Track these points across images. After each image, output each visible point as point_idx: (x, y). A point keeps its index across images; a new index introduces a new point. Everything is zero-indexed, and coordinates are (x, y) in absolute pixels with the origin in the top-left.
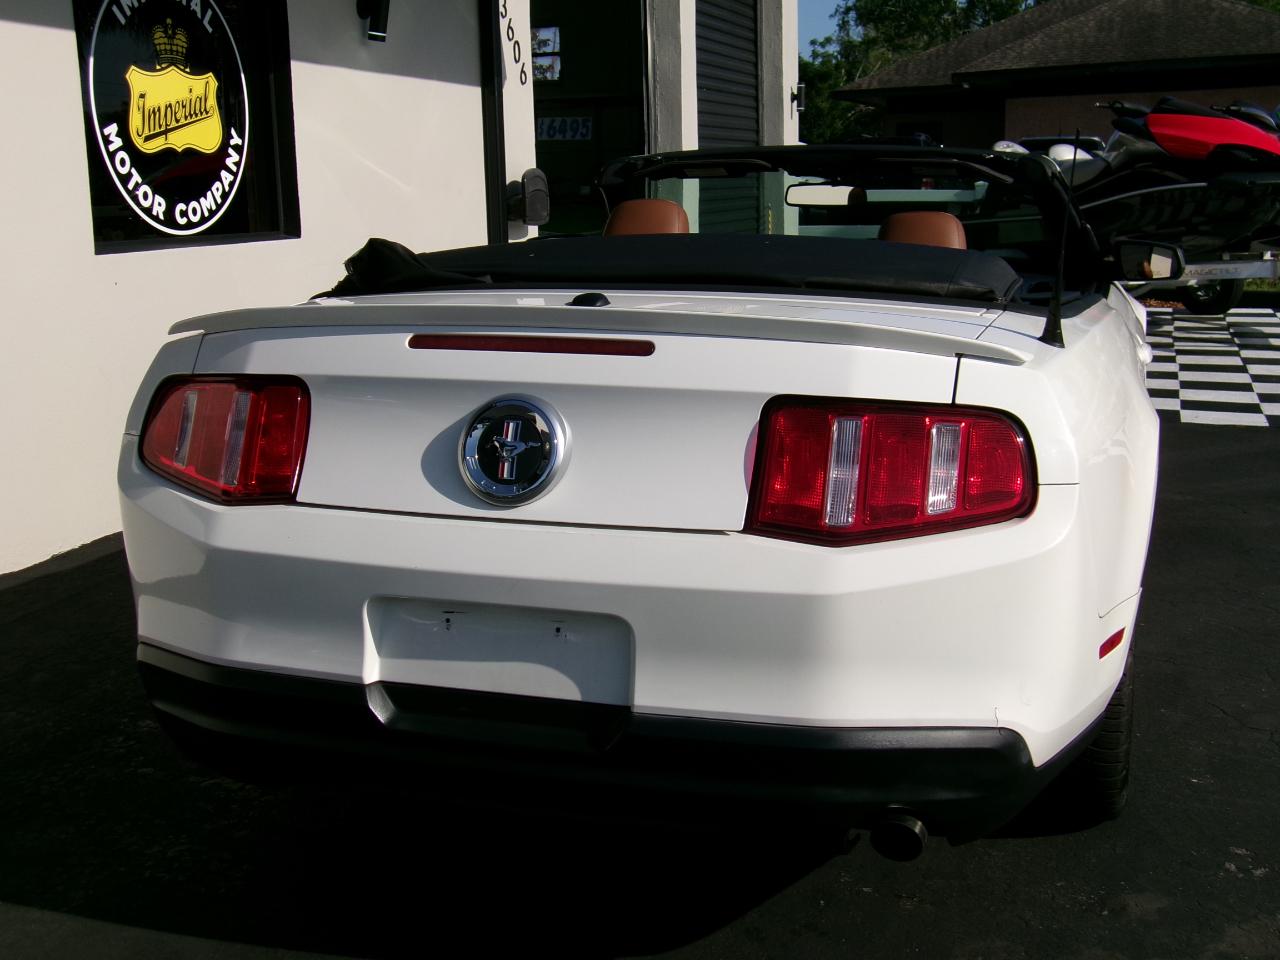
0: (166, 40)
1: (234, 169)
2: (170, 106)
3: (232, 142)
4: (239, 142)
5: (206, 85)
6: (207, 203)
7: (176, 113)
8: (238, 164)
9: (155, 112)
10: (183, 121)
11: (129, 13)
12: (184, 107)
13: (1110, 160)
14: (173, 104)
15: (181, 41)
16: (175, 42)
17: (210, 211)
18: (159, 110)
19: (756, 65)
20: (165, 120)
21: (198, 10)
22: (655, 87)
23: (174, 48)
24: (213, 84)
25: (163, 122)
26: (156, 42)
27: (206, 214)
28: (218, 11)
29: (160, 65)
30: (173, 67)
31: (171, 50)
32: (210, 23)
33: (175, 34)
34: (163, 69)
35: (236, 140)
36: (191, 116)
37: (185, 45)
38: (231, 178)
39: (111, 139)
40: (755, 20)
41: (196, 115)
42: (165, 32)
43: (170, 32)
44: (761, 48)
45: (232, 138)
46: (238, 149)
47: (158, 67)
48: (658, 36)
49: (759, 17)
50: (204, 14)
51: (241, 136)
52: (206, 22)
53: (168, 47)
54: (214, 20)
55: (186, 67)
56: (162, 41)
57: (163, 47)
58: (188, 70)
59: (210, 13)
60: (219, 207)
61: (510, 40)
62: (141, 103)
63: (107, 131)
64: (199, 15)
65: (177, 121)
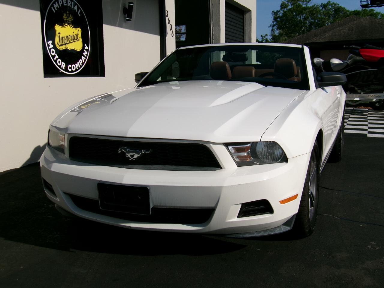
0: (67, 18)
1: (86, 56)
2: (67, 36)
3: (85, 48)
4: (88, 48)
5: (78, 31)
6: (77, 65)
7: (69, 39)
8: (87, 55)
9: (63, 38)
10: (71, 41)
11: (56, 9)
12: (71, 37)
13: (348, 63)
14: (68, 36)
15: (71, 18)
16: (69, 18)
17: (78, 68)
18: (64, 37)
19: (243, 36)
20: (66, 40)
21: (76, 9)
22: (213, 41)
23: (69, 20)
24: (80, 31)
25: (65, 41)
26: (64, 18)
27: (77, 69)
28: (82, 10)
29: (65, 25)
30: (68, 25)
31: (68, 21)
32: (80, 13)
33: (69, 16)
34: (65, 26)
35: (86, 48)
36: (73, 40)
37: (72, 19)
38: (85, 58)
39: (50, 45)
40: (243, 23)
41: (75, 40)
42: (67, 15)
43: (68, 15)
44: (245, 31)
45: (85, 47)
46: (87, 50)
47: (64, 25)
48: (214, 25)
49: (245, 23)
50: (78, 11)
51: (88, 46)
52: (79, 13)
53: (67, 20)
54: (81, 13)
55: (72, 26)
56: (66, 18)
57: (66, 20)
58: (73, 26)
59: (80, 10)
60: (81, 67)
61: (169, 24)
62: (59, 35)
63: (49, 43)
64: (77, 11)
65: (69, 41)
